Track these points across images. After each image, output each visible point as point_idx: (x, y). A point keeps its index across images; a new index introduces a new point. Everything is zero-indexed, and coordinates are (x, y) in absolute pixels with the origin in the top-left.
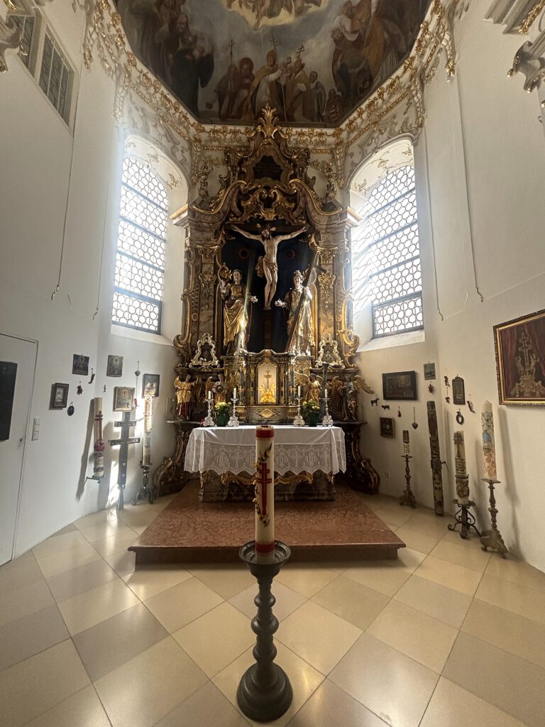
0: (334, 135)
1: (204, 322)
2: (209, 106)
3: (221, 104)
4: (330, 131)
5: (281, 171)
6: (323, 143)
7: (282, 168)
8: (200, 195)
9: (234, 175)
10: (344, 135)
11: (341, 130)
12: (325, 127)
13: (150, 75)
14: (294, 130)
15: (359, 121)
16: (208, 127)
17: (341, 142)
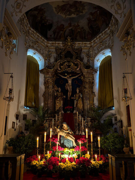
0: (89, 44)
1: (49, 104)
2: (51, 36)
3: (54, 35)
4: (88, 43)
5: (73, 56)
6: (86, 46)
7: (73, 55)
8: (48, 64)
9: (58, 57)
10: (92, 44)
11: (92, 42)
12: (87, 41)
13: (34, 31)
14: (77, 43)
15: (96, 41)
16: (50, 42)
17: (92, 46)
